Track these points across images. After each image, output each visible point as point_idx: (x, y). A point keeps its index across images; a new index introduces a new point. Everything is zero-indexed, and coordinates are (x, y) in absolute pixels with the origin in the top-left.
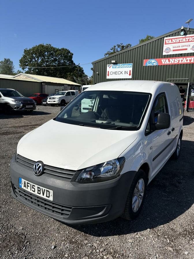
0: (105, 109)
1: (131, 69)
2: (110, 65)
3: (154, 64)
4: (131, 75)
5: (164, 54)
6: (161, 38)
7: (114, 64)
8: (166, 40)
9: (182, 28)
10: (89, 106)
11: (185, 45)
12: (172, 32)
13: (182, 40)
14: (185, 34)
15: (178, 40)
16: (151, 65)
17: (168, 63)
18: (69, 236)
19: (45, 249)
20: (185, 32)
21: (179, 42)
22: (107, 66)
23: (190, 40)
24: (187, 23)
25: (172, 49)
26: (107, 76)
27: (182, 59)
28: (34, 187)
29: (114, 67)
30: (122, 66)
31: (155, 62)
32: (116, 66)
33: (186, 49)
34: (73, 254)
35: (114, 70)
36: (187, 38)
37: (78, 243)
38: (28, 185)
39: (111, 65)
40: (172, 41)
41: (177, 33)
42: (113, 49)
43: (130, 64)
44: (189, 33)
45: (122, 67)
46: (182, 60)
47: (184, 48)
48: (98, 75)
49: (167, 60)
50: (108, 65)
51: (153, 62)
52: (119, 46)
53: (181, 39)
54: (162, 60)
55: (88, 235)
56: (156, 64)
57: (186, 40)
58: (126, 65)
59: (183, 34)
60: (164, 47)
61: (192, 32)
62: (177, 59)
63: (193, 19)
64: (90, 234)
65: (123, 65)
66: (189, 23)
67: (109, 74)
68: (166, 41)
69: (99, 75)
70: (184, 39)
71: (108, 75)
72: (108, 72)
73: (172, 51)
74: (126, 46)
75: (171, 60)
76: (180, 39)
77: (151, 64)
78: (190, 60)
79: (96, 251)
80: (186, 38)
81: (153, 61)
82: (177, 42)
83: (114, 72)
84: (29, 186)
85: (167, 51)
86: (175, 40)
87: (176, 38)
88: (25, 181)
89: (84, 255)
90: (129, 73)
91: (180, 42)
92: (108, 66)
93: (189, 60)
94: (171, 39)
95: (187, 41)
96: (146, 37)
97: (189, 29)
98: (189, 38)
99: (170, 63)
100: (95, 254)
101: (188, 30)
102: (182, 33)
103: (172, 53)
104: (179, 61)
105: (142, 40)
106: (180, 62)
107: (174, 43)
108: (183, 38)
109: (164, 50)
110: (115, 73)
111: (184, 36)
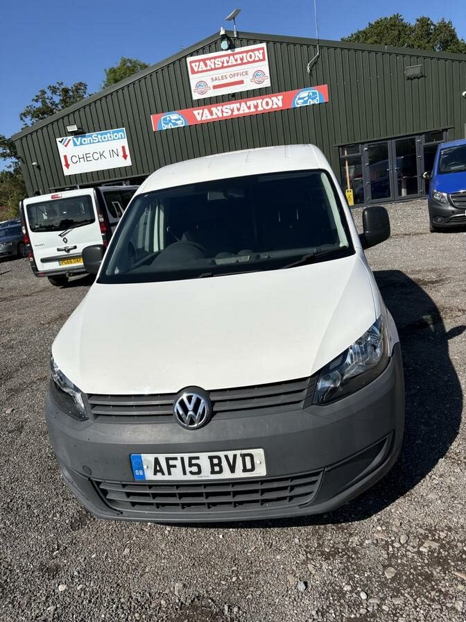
0: (184, 235)
1: (125, 142)
2: (65, 138)
3: (177, 125)
4: (129, 157)
5: (196, 96)
6: (180, 60)
7: (75, 134)
8: (191, 62)
9: (222, 32)
10: (59, 250)
11: (236, 72)
12: (200, 43)
13: (228, 62)
14: (231, 47)
15: (218, 62)
16: (173, 127)
17: (209, 117)
18: (307, 546)
19: (287, 599)
20: (230, 41)
21: (223, 67)
22: (58, 143)
23: (245, 61)
24: (229, 19)
25: (211, 84)
26: (64, 168)
27: (238, 105)
28: (194, 462)
29: (78, 143)
30: (99, 136)
31: (180, 119)
32: (84, 139)
33: (241, 82)
34: (355, 577)
35: (81, 150)
36: (238, 56)
37: (343, 550)
38: (171, 462)
39: (69, 138)
40: (206, 65)
41: (213, 46)
42: (40, 100)
43: (120, 131)
44: (238, 42)
45: (99, 142)
46: (239, 107)
47: (236, 79)
48: (37, 170)
49: (206, 111)
50: (60, 139)
51: (173, 120)
52: (54, 90)
53: (225, 59)
54: (196, 112)
55: (343, 524)
56: (182, 124)
57: (236, 60)
58: (109, 134)
59: (227, 47)
60: (191, 81)
61: (245, 41)
62: (228, 106)
63: (240, 10)
64: (346, 521)
65: (102, 134)
66: (234, 18)
67: (69, 162)
68: (193, 65)
69: (40, 170)
70: (231, 57)
71: (67, 165)
72: (65, 157)
73: (212, 88)
74: (74, 88)
75: (214, 109)
76: (222, 59)
77: (171, 124)
78: (256, 107)
79: (393, 547)
80: (236, 56)
81: (174, 116)
82: (217, 66)
83: (81, 156)
84: (175, 466)
85: (200, 89)
86: (213, 61)
87: (215, 58)
88: (156, 455)
89: (380, 567)
90: (121, 154)
91: (225, 65)
92: (61, 142)
93: (252, 107)
94: (204, 60)
95: (239, 62)
96: (120, 61)
97: (238, 33)
98: (241, 55)
99: (215, 116)
100: (399, 554)
101: (235, 36)
102: (224, 44)
103: (212, 93)
104: (232, 111)
105: (110, 70)
106: (236, 113)
107: (212, 70)
108: (229, 55)
109: (193, 87)
110: (86, 158)
111: (229, 52)
